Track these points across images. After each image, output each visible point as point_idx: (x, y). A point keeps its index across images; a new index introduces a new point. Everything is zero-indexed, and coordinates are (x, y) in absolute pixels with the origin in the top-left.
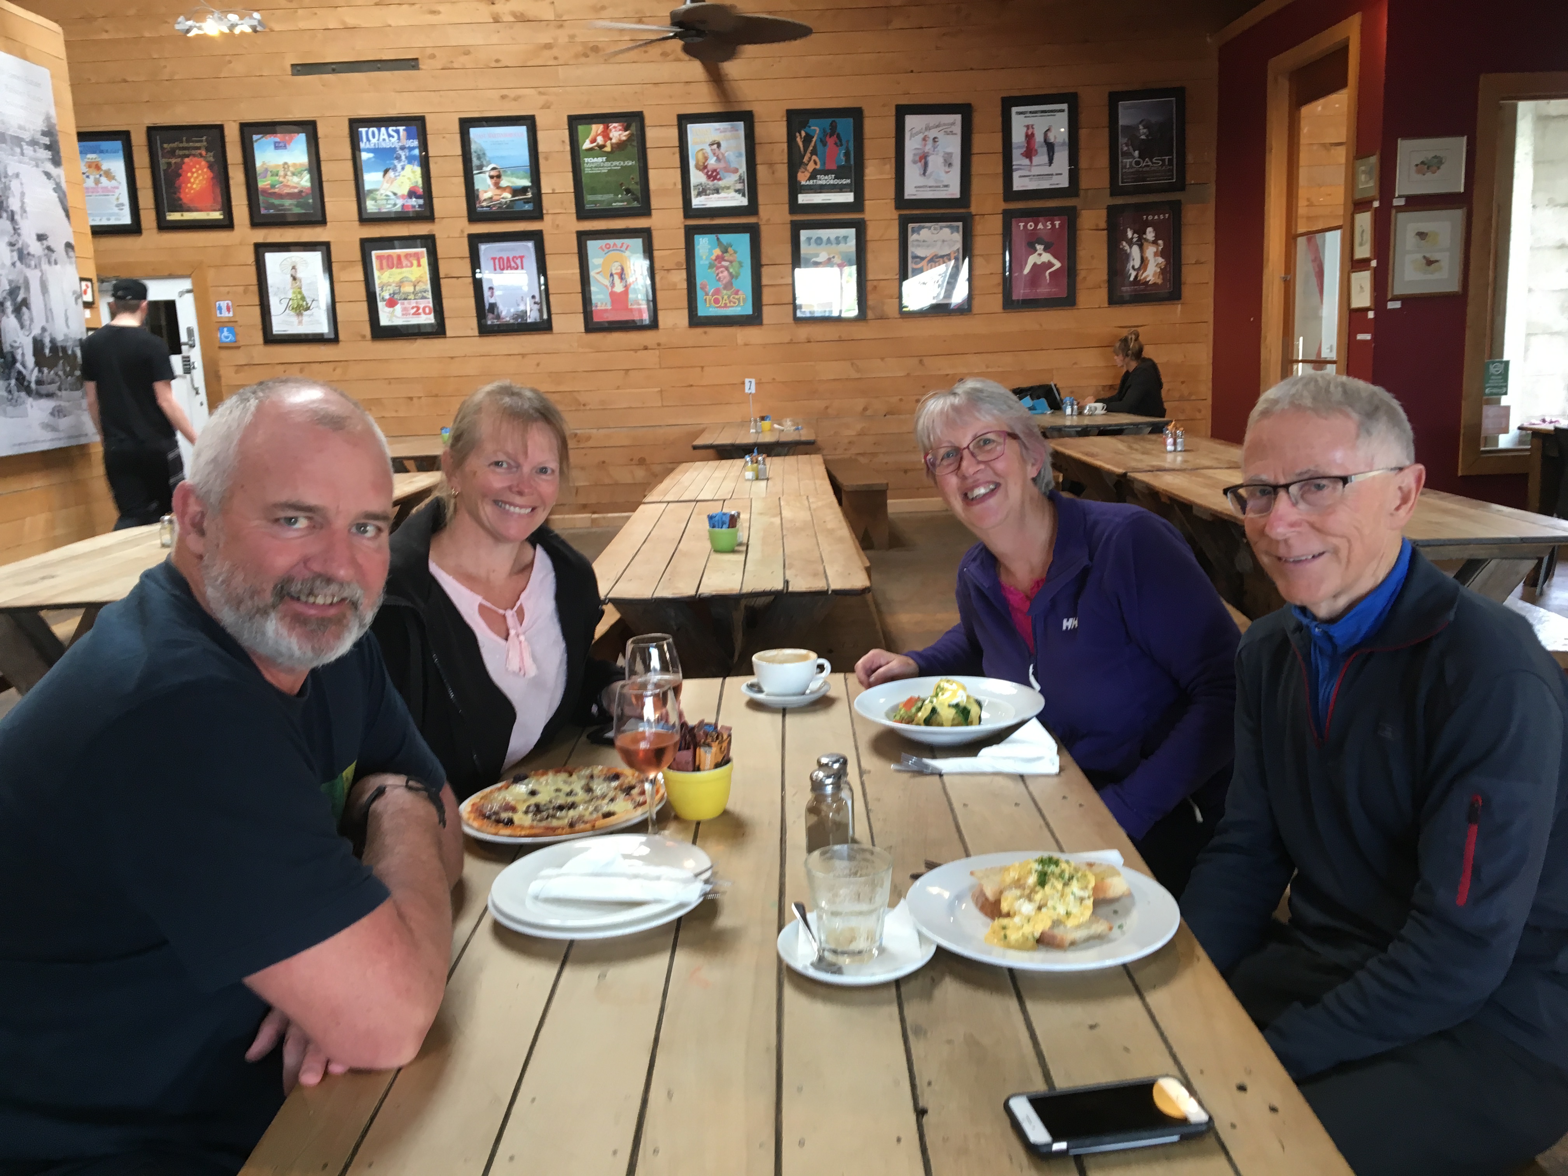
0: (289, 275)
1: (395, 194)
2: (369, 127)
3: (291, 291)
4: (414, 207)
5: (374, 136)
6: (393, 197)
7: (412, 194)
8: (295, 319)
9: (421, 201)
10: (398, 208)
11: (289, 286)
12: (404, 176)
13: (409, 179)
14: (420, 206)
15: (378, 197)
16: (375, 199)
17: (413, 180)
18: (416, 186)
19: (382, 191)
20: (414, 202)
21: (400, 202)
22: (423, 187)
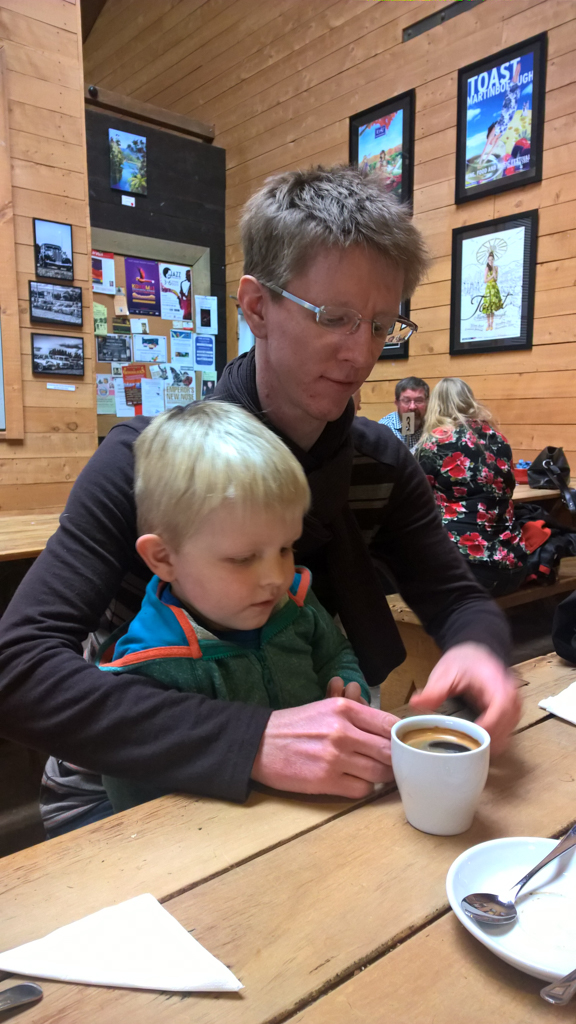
0: (485, 266)
1: (497, 156)
2: (478, 74)
3: (485, 286)
4: (517, 168)
5: (483, 85)
6: (495, 161)
7: (517, 151)
8: (484, 323)
9: (526, 159)
10: (499, 175)
11: (483, 279)
12: (510, 128)
13: (517, 130)
14: (525, 165)
15: (478, 166)
16: (475, 170)
17: (521, 130)
18: (525, 139)
19: (484, 157)
20: (518, 162)
21: (501, 166)
22: (532, 139)
